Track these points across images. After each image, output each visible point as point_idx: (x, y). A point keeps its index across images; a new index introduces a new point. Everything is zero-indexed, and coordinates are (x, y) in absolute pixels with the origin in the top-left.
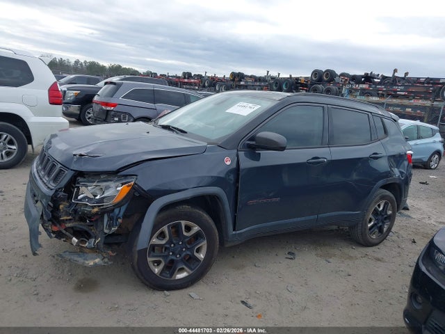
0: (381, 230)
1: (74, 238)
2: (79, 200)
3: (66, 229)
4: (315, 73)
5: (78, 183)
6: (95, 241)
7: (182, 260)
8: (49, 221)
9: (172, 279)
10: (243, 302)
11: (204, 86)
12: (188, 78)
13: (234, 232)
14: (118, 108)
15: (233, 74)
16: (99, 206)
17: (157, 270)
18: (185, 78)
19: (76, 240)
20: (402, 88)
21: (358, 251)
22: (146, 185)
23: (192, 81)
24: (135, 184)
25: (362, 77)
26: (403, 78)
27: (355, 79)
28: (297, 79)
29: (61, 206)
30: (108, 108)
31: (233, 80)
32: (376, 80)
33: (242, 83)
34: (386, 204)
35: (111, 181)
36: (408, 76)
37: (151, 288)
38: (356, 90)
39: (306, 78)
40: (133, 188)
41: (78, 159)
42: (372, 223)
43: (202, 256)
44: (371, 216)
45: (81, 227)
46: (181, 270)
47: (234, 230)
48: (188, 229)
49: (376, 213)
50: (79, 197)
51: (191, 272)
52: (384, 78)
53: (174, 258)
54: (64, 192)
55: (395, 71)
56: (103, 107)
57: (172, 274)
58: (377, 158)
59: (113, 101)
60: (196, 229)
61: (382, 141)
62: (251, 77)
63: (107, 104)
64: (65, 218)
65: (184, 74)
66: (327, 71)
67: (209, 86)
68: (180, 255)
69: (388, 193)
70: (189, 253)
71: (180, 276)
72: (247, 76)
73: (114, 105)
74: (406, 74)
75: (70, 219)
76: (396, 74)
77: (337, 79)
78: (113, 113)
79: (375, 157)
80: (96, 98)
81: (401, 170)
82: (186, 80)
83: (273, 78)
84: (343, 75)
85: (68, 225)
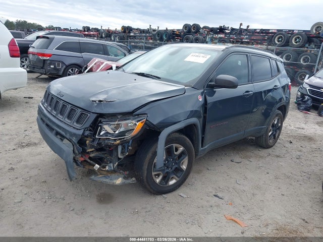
0: (274, 136)
1: (97, 165)
2: (102, 136)
3: (90, 158)
4: (186, 26)
5: (102, 123)
6: (113, 165)
7: (173, 172)
8: (79, 154)
9: (167, 185)
10: (215, 195)
11: (102, 37)
12: (87, 31)
13: (202, 149)
14: (52, 58)
15: (124, 28)
16: (119, 139)
17: (158, 181)
18: (85, 31)
19: (99, 166)
20: (247, 36)
21: (264, 152)
22: (155, 121)
23: (92, 33)
24: (147, 120)
25: (218, 29)
26: (246, 30)
27: (213, 30)
28: (173, 31)
29: (87, 142)
30: (45, 58)
31: (124, 32)
32: (227, 31)
33: (132, 34)
34: (278, 119)
35: (129, 119)
36: (249, 28)
37: (154, 194)
38: (216, 39)
39: (178, 30)
40: (145, 124)
41: (98, 104)
42: (271, 133)
43: (184, 167)
44: (271, 128)
45: (100, 155)
46: (172, 178)
47: (202, 147)
48: (177, 150)
49: (273, 126)
50: (101, 134)
51: (178, 179)
52: (233, 29)
53: (168, 170)
54: (90, 130)
55: (241, 24)
56: (40, 57)
57: (167, 182)
58: (276, 89)
59: (47, 52)
60: (181, 149)
61: (278, 77)
62: (137, 29)
63: (43, 55)
64: (90, 150)
65: (84, 28)
66: (194, 25)
67: (106, 37)
68: (171, 168)
69: (280, 112)
70: (177, 166)
71: (172, 182)
72: (134, 29)
73: (50, 56)
74: (248, 26)
75: (93, 151)
76: (242, 27)
77: (201, 30)
78: (49, 62)
79: (275, 89)
80: (31, 50)
81: (286, 96)
82: (86, 33)
83: (154, 30)
84: (204, 27)
85: (92, 155)
